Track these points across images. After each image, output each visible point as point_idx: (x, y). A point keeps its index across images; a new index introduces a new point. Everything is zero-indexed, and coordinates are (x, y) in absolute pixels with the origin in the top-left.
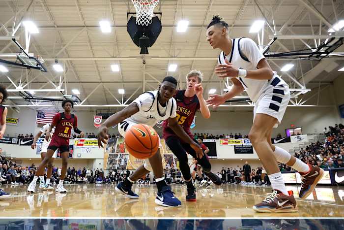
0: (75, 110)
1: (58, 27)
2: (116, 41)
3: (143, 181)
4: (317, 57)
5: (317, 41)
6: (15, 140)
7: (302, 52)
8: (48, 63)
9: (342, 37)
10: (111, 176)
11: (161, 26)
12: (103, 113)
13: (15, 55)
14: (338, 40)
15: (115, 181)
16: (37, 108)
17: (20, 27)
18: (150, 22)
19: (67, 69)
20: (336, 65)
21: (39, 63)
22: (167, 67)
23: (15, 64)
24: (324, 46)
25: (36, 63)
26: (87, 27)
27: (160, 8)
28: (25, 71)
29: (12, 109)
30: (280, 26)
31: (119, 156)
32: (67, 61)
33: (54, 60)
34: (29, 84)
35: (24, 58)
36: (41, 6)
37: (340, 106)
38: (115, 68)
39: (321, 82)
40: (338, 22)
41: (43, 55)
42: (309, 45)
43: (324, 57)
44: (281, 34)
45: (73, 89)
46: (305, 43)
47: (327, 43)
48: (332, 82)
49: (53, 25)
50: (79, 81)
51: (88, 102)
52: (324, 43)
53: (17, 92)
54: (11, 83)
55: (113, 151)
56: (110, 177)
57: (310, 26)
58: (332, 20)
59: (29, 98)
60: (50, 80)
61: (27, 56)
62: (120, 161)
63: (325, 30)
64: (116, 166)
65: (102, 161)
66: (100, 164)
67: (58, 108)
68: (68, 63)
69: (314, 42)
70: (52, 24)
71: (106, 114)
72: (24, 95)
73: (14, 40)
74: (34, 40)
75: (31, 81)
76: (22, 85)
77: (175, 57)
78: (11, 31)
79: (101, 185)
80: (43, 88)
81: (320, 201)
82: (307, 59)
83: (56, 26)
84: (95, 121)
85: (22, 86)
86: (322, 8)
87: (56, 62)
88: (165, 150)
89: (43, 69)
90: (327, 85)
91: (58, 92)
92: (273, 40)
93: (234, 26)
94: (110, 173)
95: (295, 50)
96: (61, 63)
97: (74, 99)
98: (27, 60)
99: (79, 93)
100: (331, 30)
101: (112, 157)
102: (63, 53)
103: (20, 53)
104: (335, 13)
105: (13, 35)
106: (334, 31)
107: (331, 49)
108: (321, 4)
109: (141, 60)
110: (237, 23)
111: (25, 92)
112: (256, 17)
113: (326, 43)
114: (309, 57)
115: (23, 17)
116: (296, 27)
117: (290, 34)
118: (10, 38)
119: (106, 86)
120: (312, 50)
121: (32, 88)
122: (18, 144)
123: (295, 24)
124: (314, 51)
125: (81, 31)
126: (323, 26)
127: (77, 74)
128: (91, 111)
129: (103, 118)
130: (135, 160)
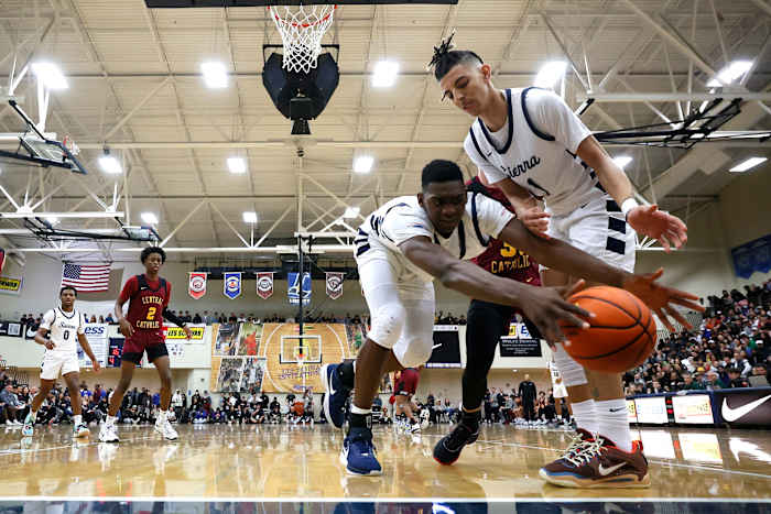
1: (110, 75)
2: (239, 107)
3: (299, 419)
4: (683, 141)
5: (683, 105)
6: (14, 328)
7: (649, 130)
8: (87, 154)
9: (738, 97)
10: (227, 408)
11: (338, 74)
12: (209, 265)
13: (15, 137)
14: (729, 103)
15: (235, 418)
16: (64, 256)
17: (26, 76)
18: (313, 64)
19: (129, 167)
20: (726, 158)
21: (67, 155)
22: (351, 162)
23: (16, 156)
24: (699, 116)
25: (62, 153)
26: (174, 75)
27: (336, 36)
28: (37, 173)
29: (9, 258)
30: (601, 73)
31: (245, 362)
32: (130, 150)
33: (100, 147)
34: (46, 202)
35: (35, 143)
36: (73, 31)
37: (734, 250)
38: (237, 166)
39: (692, 196)
40: (729, 65)
41: (78, 136)
42: (664, 114)
43: (699, 140)
44: (603, 91)
45: (143, 211)
46: (657, 112)
47: (706, 111)
48: (716, 197)
49: (99, 71)
50: (156, 194)
51: (176, 242)
52: (698, 109)
53: (20, 219)
54: (6, 197)
55: (232, 352)
56: (225, 410)
57: (667, 73)
58: (716, 60)
59: (46, 233)
60: (93, 190)
61: (40, 139)
62: (247, 373)
63: (701, 83)
64: (239, 385)
65: (206, 375)
66: (203, 380)
67: (109, 256)
68: (133, 156)
69: (676, 108)
70: (95, 68)
71: (215, 268)
72: (35, 226)
73: (13, 103)
74: (56, 105)
75: (49, 195)
76: (30, 202)
77: (368, 141)
78: (6, 84)
79: (205, 427)
80: (77, 211)
81: (688, 462)
82: (661, 144)
83: (105, 73)
84: (191, 285)
85: (31, 206)
86: (693, 36)
87: (107, 151)
88: (346, 351)
89: (77, 169)
90: (705, 202)
91: (110, 219)
92: (585, 105)
93: (500, 74)
95: (634, 126)
96: (118, 153)
97: (145, 233)
98: (42, 147)
99: (157, 222)
100: (713, 83)
101: (230, 365)
102: (120, 131)
103: (26, 131)
104: (723, 47)
105: (11, 93)
106: (720, 85)
107: (714, 123)
108: (690, 27)
109: (294, 149)
110: (507, 66)
111: (37, 218)
112: (547, 54)
113: (702, 110)
114: (666, 140)
115: (32, 54)
116: (636, 76)
117: (623, 90)
118: (4, 100)
119: (216, 205)
120: (673, 125)
121: (53, 210)
122: (21, 336)
123: (636, 69)
124: (676, 127)
125: (161, 84)
126: (696, 74)
127: (152, 180)
128: (183, 262)
129: (209, 277)
130: (280, 372)
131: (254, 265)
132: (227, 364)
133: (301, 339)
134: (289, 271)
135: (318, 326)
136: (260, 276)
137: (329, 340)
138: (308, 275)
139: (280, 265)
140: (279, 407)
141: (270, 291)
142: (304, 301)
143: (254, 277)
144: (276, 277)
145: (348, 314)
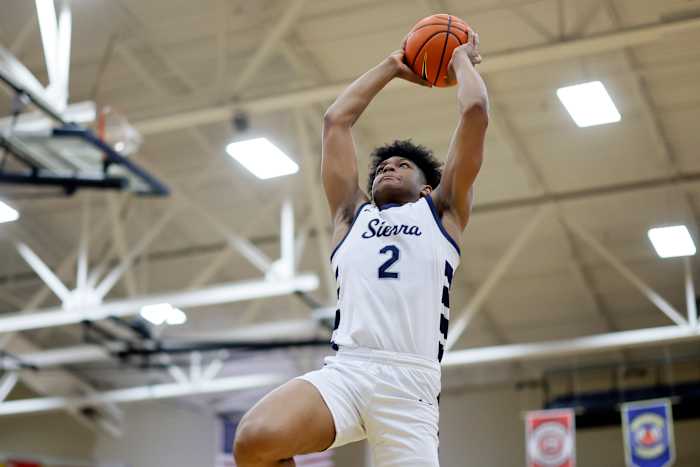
21: (111, 158)
29: (84, 421)
33: (223, 114)
53: (73, 326)
59: (141, 351)
72: (111, 337)
84: (533, 449)
87: (241, 124)
111: (115, 319)
129: (581, 423)
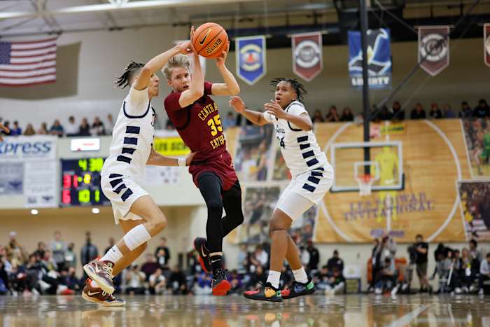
0: (120, 23)
10: (253, 268)
56: (249, 273)
67: (54, 23)
79: (213, 300)
88: (464, 167)
94: (250, 257)
101: (259, 198)
128: (175, 25)
130: (346, 208)
131: (293, 22)
132: (255, 196)
133: (367, 150)
134: (349, 28)
135: (411, 125)
136: (299, 41)
137: (435, 149)
138: (384, 34)
139: (335, 19)
140: (341, 267)
141: (318, 65)
142: (373, 82)
143: (287, 44)
144: (327, 41)
145: (464, 103)
